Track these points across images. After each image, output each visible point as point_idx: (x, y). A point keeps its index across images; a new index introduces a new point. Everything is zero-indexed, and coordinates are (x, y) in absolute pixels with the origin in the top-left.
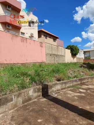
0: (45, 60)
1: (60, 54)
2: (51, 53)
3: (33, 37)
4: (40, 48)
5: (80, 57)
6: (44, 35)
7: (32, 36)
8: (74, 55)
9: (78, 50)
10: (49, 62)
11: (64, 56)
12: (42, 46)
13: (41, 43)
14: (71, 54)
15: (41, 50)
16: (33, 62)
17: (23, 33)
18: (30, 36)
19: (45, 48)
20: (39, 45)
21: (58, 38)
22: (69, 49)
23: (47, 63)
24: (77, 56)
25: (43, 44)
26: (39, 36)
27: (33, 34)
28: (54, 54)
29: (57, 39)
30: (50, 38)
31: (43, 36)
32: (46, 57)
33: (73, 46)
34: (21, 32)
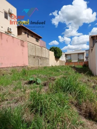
0: (27, 64)
1: (44, 57)
2: (34, 55)
3: (11, 32)
4: (21, 47)
5: (62, 60)
6: (25, 33)
7: (9, 32)
8: (57, 57)
9: (61, 52)
10: (32, 66)
11: (48, 59)
13: (22, 41)
14: (54, 57)
15: (23, 50)
16: (11, 66)
18: (7, 31)
19: (27, 48)
20: (20, 43)
22: (52, 51)
23: (30, 67)
24: (60, 59)
25: (25, 43)
26: (19, 33)
27: (10, 29)
28: (38, 57)
29: (40, 39)
30: (32, 36)
31: (23, 33)
32: (29, 60)
33: (56, 48)
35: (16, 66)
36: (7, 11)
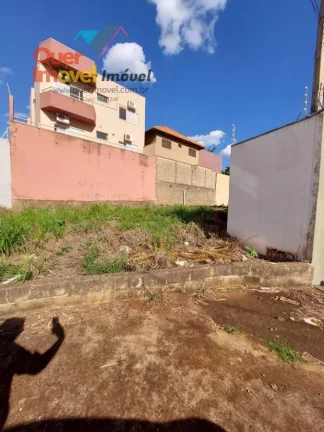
0: (151, 197)
1: (202, 185)
2: (172, 180)
3: (130, 143)
4: (141, 168)
7: (126, 141)
11: (214, 190)
12: (144, 164)
13: (145, 156)
15: (143, 172)
18: (122, 141)
19: (154, 169)
20: (138, 160)
21: (200, 148)
23: (158, 203)
25: (150, 159)
26: (149, 141)
27: (128, 137)
28: (182, 185)
30: (180, 147)
32: (156, 190)
34: (98, 132)
36: (125, 106)
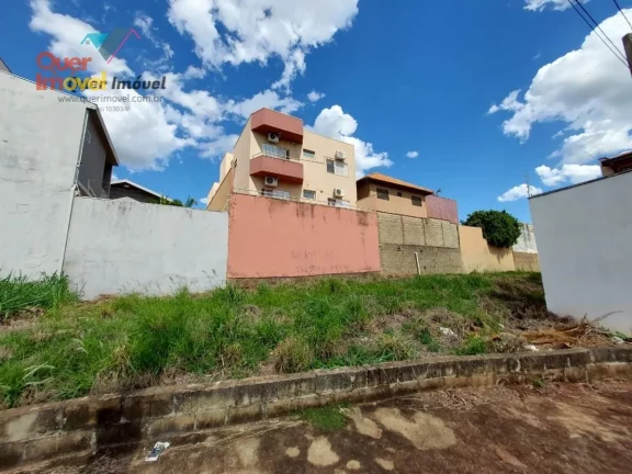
0: (376, 266)
1: (440, 244)
2: (399, 241)
3: (340, 198)
4: (360, 228)
6: (378, 190)
7: (336, 198)
8: (499, 243)
9: (517, 225)
10: (394, 272)
11: (458, 250)
12: (363, 223)
13: (363, 213)
14: (485, 242)
15: (363, 234)
17: (310, 193)
18: (331, 197)
19: (376, 228)
20: (355, 219)
21: (427, 193)
22: (474, 225)
23: (386, 274)
24: (515, 247)
25: (369, 216)
26: (362, 195)
27: (339, 192)
28: (413, 246)
29: (427, 197)
30: (400, 195)
31: (372, 193)
32: (381, 257)
33: (492, 213)
34: (305, 191)
35: (345, 271)
36: (333, 157)
